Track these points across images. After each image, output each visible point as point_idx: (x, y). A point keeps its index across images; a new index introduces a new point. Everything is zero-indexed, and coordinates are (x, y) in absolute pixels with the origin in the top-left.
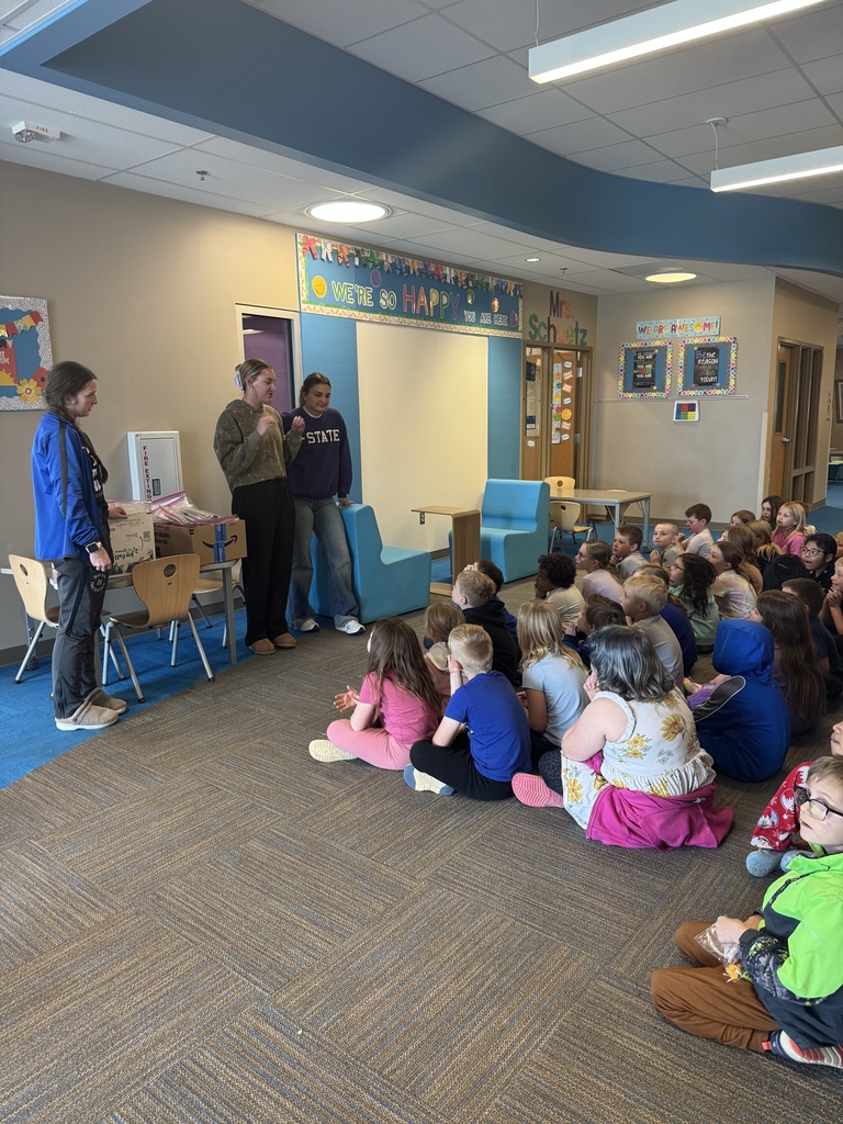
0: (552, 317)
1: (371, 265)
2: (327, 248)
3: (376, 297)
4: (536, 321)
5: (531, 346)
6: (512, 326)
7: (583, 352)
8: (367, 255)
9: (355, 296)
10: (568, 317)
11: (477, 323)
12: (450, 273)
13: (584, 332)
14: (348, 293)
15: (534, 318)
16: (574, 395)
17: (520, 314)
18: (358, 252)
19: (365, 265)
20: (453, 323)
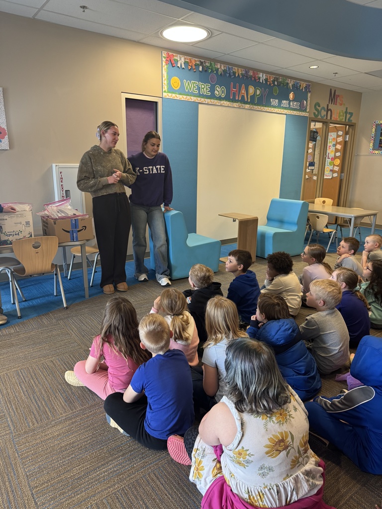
0: (330, 105)
1: (210, 71)
2: (181, 60)
3: (212, 90)
4: (319, 106)
5: (315, 121)
6: (302, 108)
7: (350, 126)
8: (208, 64)
9: (199, 89)
10: (341, 104)
11: (279, 106)
12: (262, 77)
13: (351, 114)
14: (194, 87)
15: (318, 104)
16: (342, 151)
17: (309, 102)
18: (202, 63)
19: (206, 71)
20: (263, 106)
